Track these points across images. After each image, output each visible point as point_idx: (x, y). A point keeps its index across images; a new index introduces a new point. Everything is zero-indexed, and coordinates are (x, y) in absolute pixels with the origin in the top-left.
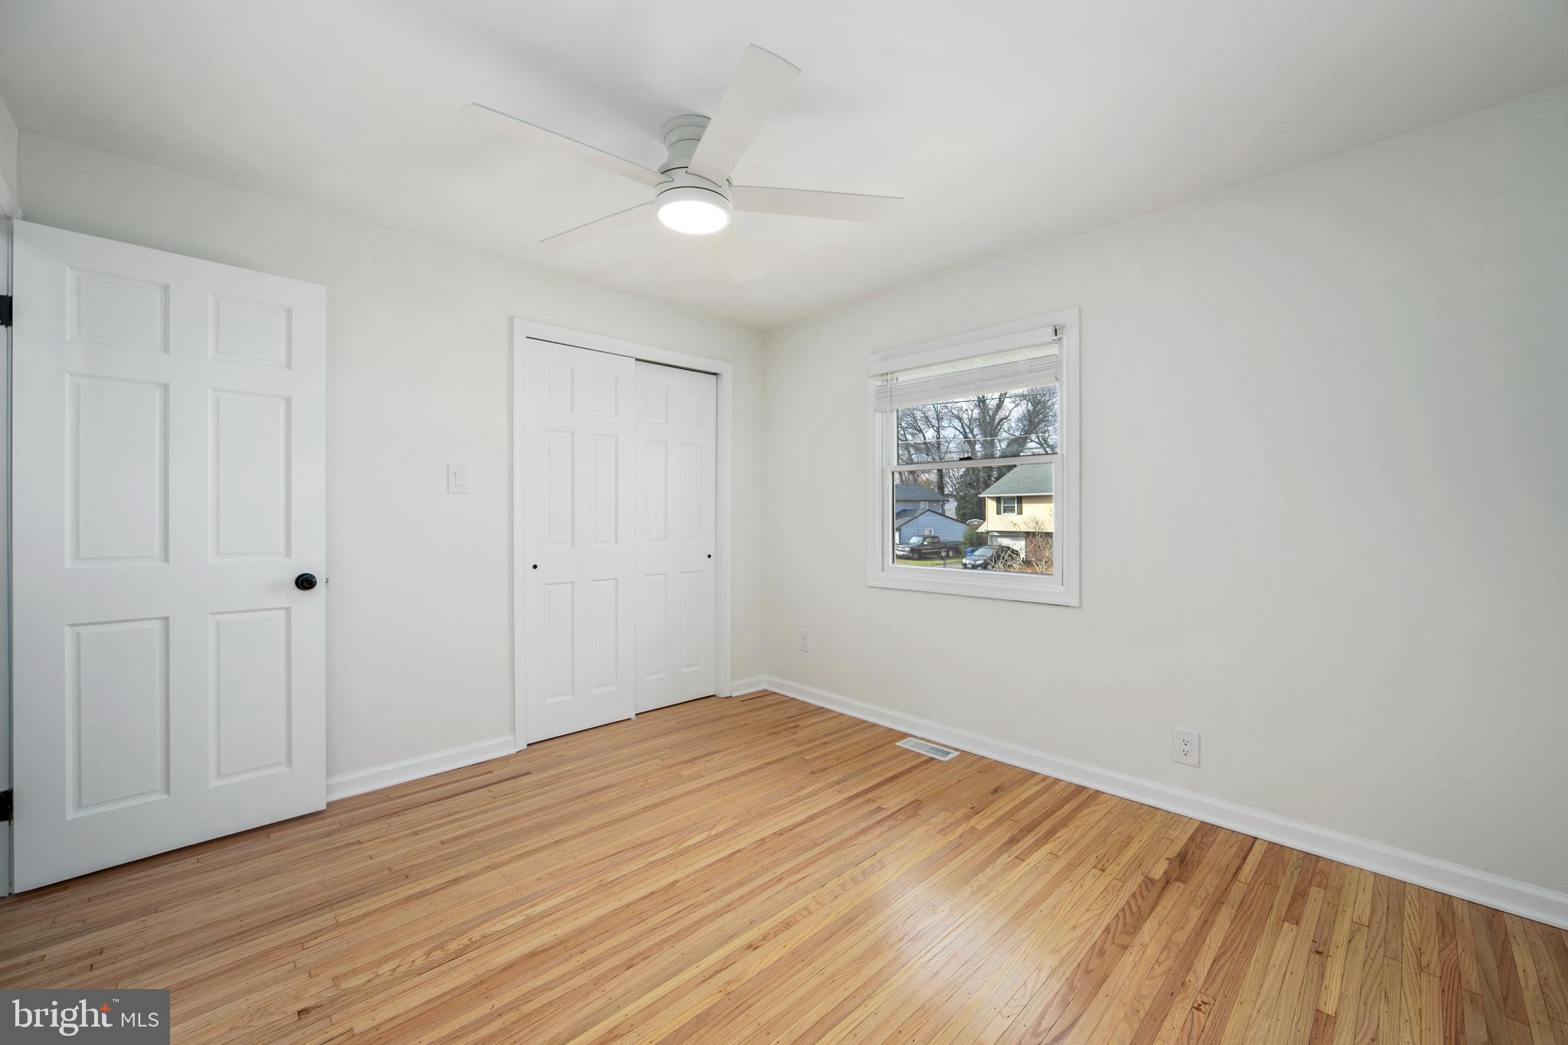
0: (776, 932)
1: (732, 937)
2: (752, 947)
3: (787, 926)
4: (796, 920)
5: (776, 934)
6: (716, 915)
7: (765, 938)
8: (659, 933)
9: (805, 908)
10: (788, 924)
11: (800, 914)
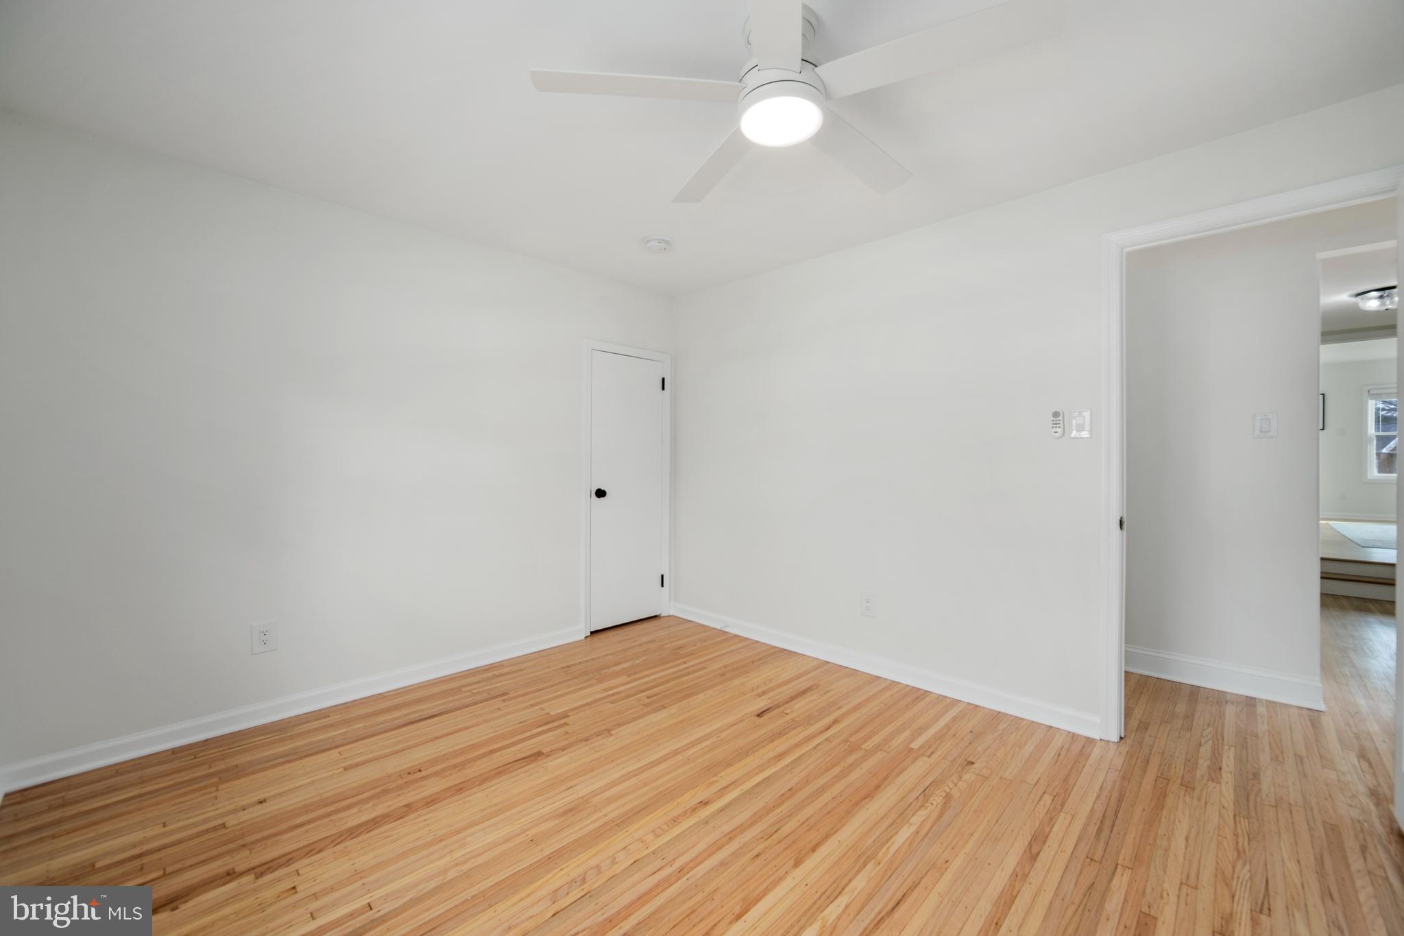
0: (685, 814)
1: (722, 810)
2: (704, 803)
3: (675, 819)
4: (668, 825)
5: (685, 812)
6: (741, 829)
7: (694, 810)
8: (783, 813)
9: (658, 836)
10: (674, 821)
11: (662, 829)
